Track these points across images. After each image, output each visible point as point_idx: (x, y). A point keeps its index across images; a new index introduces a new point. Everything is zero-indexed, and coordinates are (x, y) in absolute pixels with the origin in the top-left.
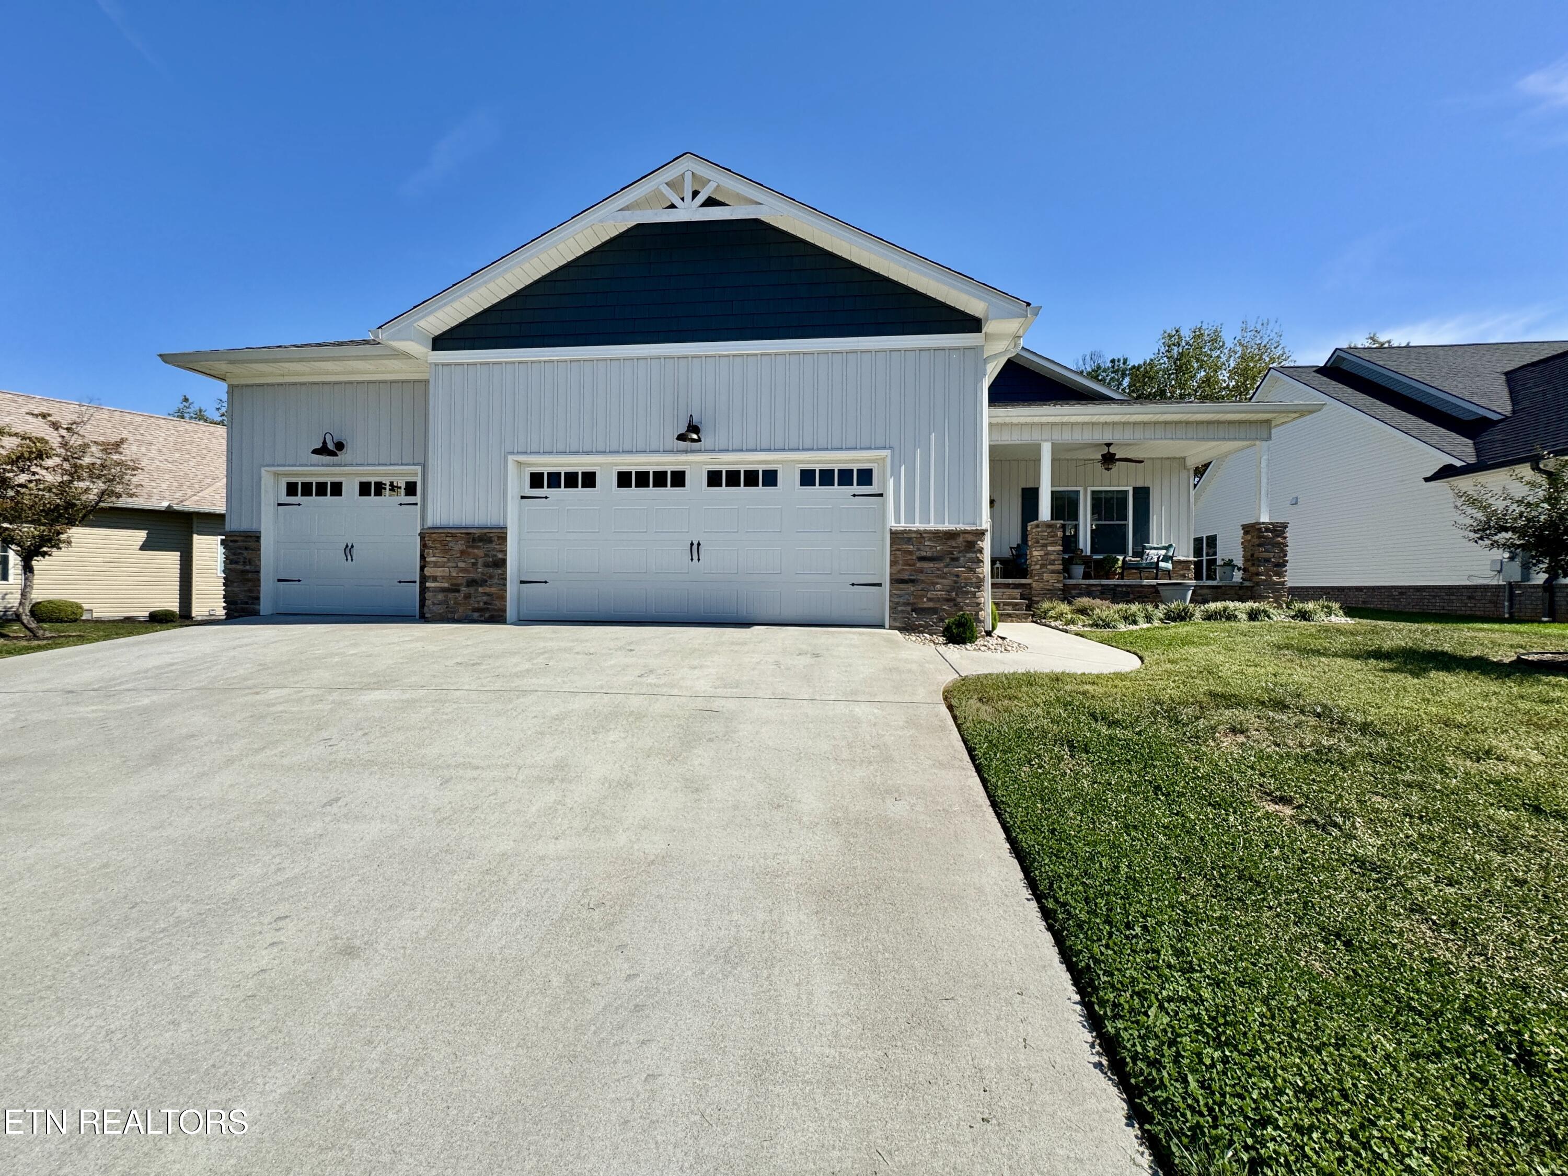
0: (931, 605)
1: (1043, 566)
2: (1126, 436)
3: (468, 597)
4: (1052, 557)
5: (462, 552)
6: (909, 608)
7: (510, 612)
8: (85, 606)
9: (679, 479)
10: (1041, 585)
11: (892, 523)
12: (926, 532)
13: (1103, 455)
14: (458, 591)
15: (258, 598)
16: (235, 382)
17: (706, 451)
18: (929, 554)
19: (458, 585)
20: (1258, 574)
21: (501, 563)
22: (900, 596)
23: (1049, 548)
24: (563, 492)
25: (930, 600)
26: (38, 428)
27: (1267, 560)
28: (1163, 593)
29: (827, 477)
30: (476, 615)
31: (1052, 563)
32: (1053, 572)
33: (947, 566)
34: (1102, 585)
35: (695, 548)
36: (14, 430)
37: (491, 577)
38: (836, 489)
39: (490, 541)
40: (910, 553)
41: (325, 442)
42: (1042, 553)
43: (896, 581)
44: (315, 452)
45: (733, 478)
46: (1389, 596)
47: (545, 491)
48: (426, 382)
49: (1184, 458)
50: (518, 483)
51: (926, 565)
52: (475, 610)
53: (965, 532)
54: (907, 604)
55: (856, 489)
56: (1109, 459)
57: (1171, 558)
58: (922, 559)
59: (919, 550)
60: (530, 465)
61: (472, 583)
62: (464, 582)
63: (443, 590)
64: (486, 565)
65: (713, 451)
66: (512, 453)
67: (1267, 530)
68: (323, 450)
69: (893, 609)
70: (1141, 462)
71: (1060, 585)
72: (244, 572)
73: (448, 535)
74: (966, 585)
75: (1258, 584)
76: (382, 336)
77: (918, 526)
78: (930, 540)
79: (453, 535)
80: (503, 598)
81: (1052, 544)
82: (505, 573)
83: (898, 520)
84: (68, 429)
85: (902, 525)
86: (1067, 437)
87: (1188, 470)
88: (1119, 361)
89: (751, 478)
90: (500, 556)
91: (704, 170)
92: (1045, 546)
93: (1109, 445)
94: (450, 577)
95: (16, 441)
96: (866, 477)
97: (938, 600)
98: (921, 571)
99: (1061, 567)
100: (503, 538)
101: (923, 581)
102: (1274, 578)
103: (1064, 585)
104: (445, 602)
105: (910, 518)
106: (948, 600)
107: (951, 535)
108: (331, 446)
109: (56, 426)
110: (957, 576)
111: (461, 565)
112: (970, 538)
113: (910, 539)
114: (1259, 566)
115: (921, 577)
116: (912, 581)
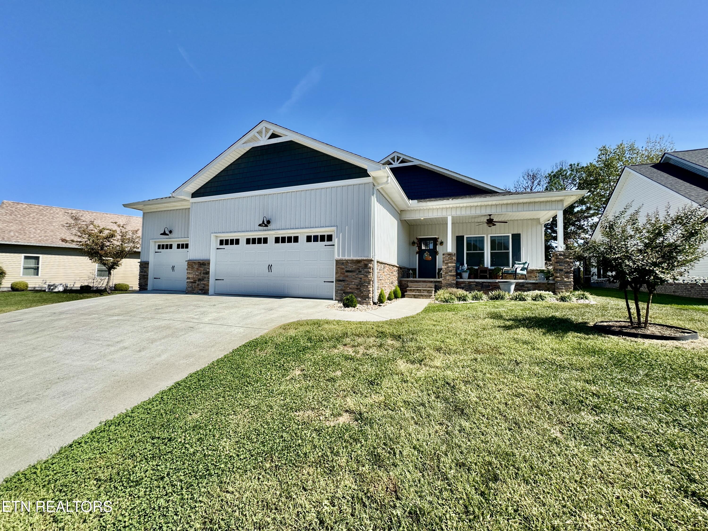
0: (350, 291)
1: (446, 273)
2: (499, 210)
3: (198, 285)
4: (450, 269)
5: (197, 269)
6: (342, 292)
7: (211, 291)
8: (130, 286)
9: (265, 241)
10: (445, 282)
11: (336, 257)
12: (350, 260)
13: (487, 220)
14: (195, 283)
15: (147, 284)
16: (145, 212)
17: (273, 230)
18: (350, 269)
19: (195, 280)
20: (557, 277)
21: (208, 273)
22: (339, 287)
23: (449, 265)
24: (229, 246)
25: (350, 288)
26: (115, 227)
27: (561, 270)
28: (501, 286)
29: (316, 238)
30: (200, 291)
31: (451, 271)
32: (451, 276)
33: (357, 274)
34: (476, 282)
35: (270, 267)
36: (107, 228)
37: (205, 278)
38: (319, 243)
39: (205, 265)
40: (343, 269)
41: (165, 231)
42: (446, 267)
43: (337, 280)
44: (161, 234)
45: (283, 240)
46: (685, 289)
47: (224, 246)
48: (189, 209)
49: (539, 219)
50: (215, 243)
51: (349, 274)
52: (200, 290)
53: (364, 260)
54: (342, 290)
55: (326, 243)
56: (490, 222)
57: (527, 269)
58: (347, 271)
59: (346, 268)
60: (219, 237)
61: (199, 280)
62: (197, 279)
63: (192, 282)
64: (204, 274)
65: (275, 230)
66: (212, 233)
67: (561, 255)
68: (164, 234)
69: (336, 292)
70: (506, 222)
71: (455, 282)
72: (144, 275)
73: (193, 262)
74: (364, 282)
75: (557, 282)
76: (174, 195)
77: (346, 258)
78: (351, 263)
79: (195, 263)
80: (208, 285)
81: (451, 263)
82: (209, 277)
83: (339, 256)
84: (123, 227)
85: (340, 257)
86: (459, 213)
87: (541, 225)
88: (574, 165)
89: (290, 240)
90: (208, 270)
91: (269, 126)
92: (447, 263)
93: (490, 215)
94: (193, 278)
95: (108, 231)
96: (330, 238)
97: (354, 288)
98: (347, 276)
99: (455, 273)
100: (209, 264)
101: (347, 281)
102: (565, 279)
103: (457, 282)
104: (192, 287)
105: (343, 255)
106: (357, 289)
107: (359, 261)
108: (167, 232)
109: (119, 226)
110: (361, 279)
111: (197, 273)
112: (366, 263)
113: (343, 263)
114: (557, 273)
115: (347, 279)
116: (343, 281)
